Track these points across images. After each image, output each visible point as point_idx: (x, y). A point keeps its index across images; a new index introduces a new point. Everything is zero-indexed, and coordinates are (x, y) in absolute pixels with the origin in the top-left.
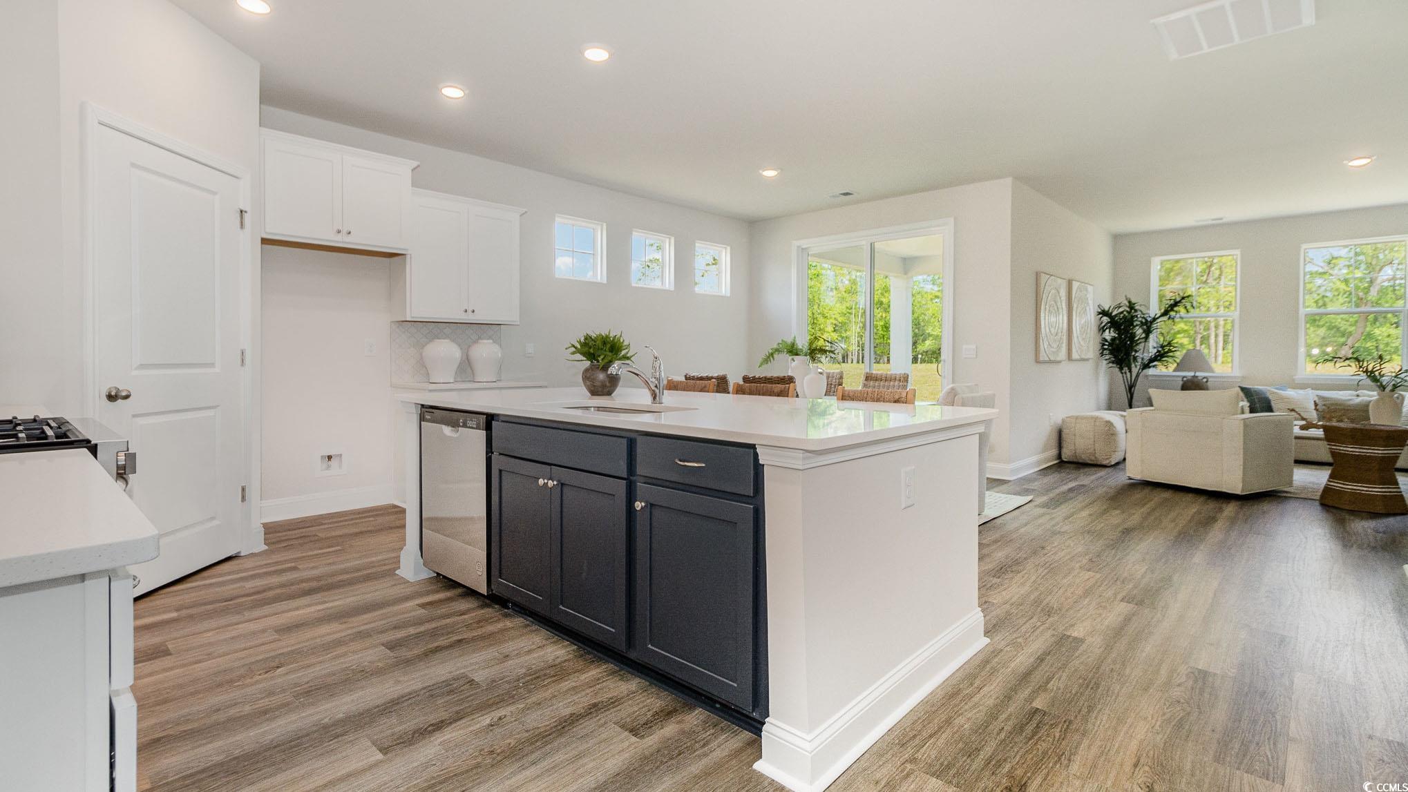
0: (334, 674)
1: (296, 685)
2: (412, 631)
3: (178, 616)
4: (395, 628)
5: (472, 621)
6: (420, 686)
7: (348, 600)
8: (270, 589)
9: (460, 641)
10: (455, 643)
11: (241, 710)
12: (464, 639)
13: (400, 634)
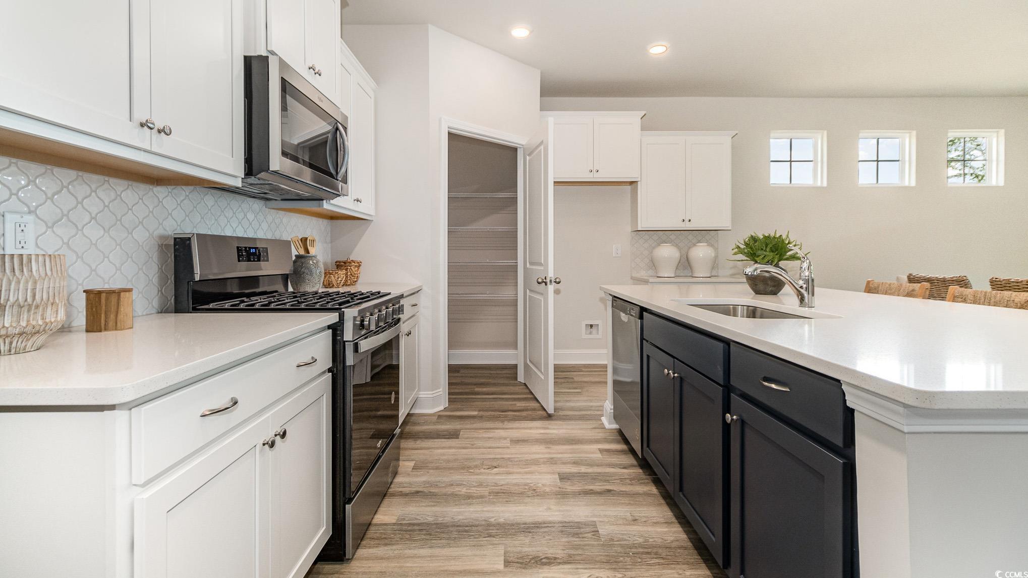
0: (518, 485)
1: (496, 485)
2: (583, 469)
3: (478, 414)
4: (574, 463)
5: (628, 477)
6: (559, 519)
7: (561, 431)
8: (527, 410)
9: (609, 491)
10: (605, 492)
11: (460, 490)
12: (613, 490)
13: (574, 469)
